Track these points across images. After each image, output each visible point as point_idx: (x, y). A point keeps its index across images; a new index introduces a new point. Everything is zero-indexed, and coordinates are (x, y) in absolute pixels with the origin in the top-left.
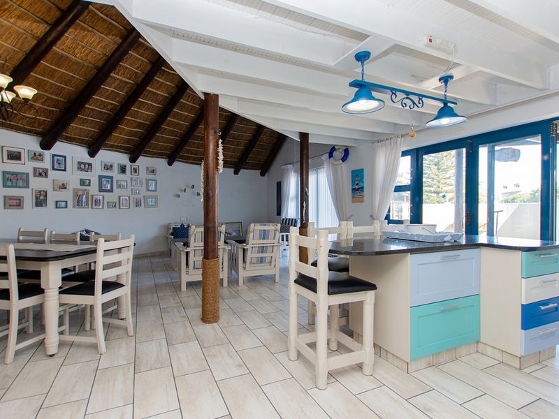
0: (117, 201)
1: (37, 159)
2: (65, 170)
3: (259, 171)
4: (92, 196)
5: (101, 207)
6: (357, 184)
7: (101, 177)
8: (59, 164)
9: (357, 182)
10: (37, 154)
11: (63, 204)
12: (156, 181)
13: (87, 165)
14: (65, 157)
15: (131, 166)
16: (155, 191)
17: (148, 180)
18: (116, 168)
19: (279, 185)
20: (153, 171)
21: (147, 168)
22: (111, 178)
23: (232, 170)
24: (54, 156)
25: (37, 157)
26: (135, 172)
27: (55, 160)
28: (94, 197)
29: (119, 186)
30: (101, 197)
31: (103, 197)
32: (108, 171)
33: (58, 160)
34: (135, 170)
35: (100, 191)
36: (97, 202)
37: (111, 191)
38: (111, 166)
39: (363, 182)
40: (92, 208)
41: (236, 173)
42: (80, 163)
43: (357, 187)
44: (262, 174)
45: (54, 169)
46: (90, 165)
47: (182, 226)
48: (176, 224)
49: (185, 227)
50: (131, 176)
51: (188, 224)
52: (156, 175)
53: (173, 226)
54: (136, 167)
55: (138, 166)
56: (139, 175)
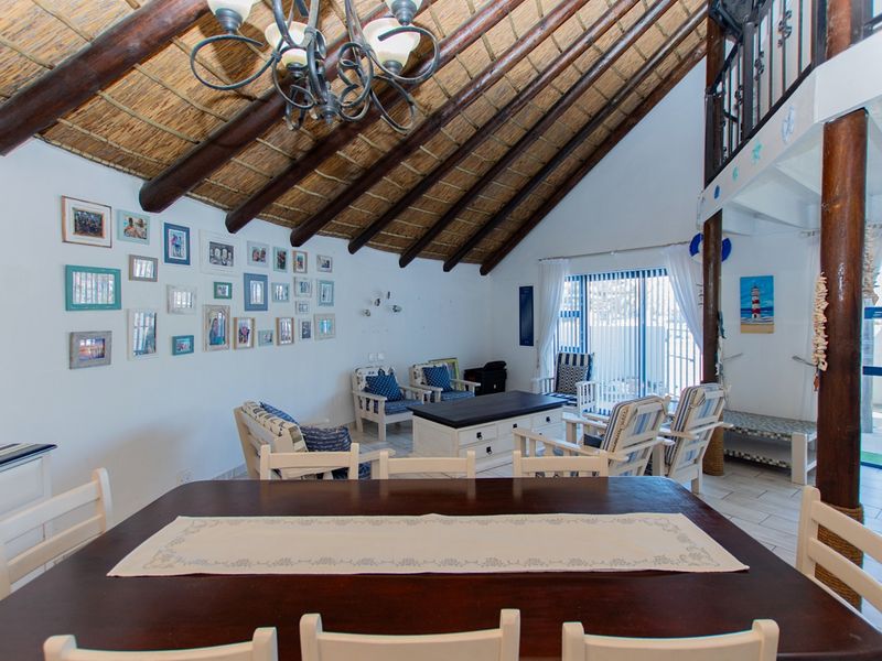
0: (274, 328)
1: (135, 234)
2: (187, 262)
3: (479, 266)
4: (235, 320)
5: (248, 344)
6: (757, 302)
7: (247, 279)
8: (177, 246)
9: (754, 298)
10: (135, 220)
11: (187, 343)
12: (332, 284)
13: (225, 251)
14: (187, 230)
15: (294, 252)
17: (319, 284)
18: (271, 258)
20: (327, 265)
21: (319, 257)
22: (265, 278)
24: (167, 226)
25: (135, 230)
26: (301, 265)
27: (171, 238)
28: (239, 322)
29: (276, 298)
30: (249, 322)
31: (253, 320)
32: (259, 263)
33: (175, 238)
34: (301, 263)
35: (246, 309)
36: (243, 335)
37: (265, 307)
38: (264, 253)
39: (772, 299)
40: (235, 348)
41: (447, 268)
42: (213, 246)
43: (755, 306)
44: (484, 272)
45: (167, 260)
46: (230, 249)
47: (381, 372)
48: (371, 370)
49: (387, 374)
50: (295, 275)
51: (391, 370)
52: (331, 271)
53: (365, 373)
54: (303, 256)
55: (306, 254)
56: (306, 272)
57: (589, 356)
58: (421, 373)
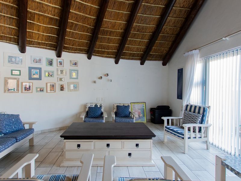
3: (161, 62)
4: (22, 83)
5: (30, 91)
7: (30, 69)
12: (77, 71)
13: (17, 59)
15: (57, 60)
16: (77, 78)
17: (71, 71)
18: (44, 62)
19: (180, 72)
21: (71, 61)
22: (40, 69)
23: (139, 62)
30: (31, 84)
31: (33, 83)
32: (37, 63)
34: (61, 63)
35: (29, 79)
37: (40, 79)
40: (22, 92)
41: (142, 63)
42: (10, 57)
44: (164, 64)
46: (20, 59)
47: (96, 106)
48: (92, 104)
49: (98, 106)
50: (57, 68)
51: (101, 105)
52: (77, 66)
53: (89, 105)
54: (62, 60)
55: (63, 60)
56: (63, 67)
57: (204, 108)
58: (116, 108)
